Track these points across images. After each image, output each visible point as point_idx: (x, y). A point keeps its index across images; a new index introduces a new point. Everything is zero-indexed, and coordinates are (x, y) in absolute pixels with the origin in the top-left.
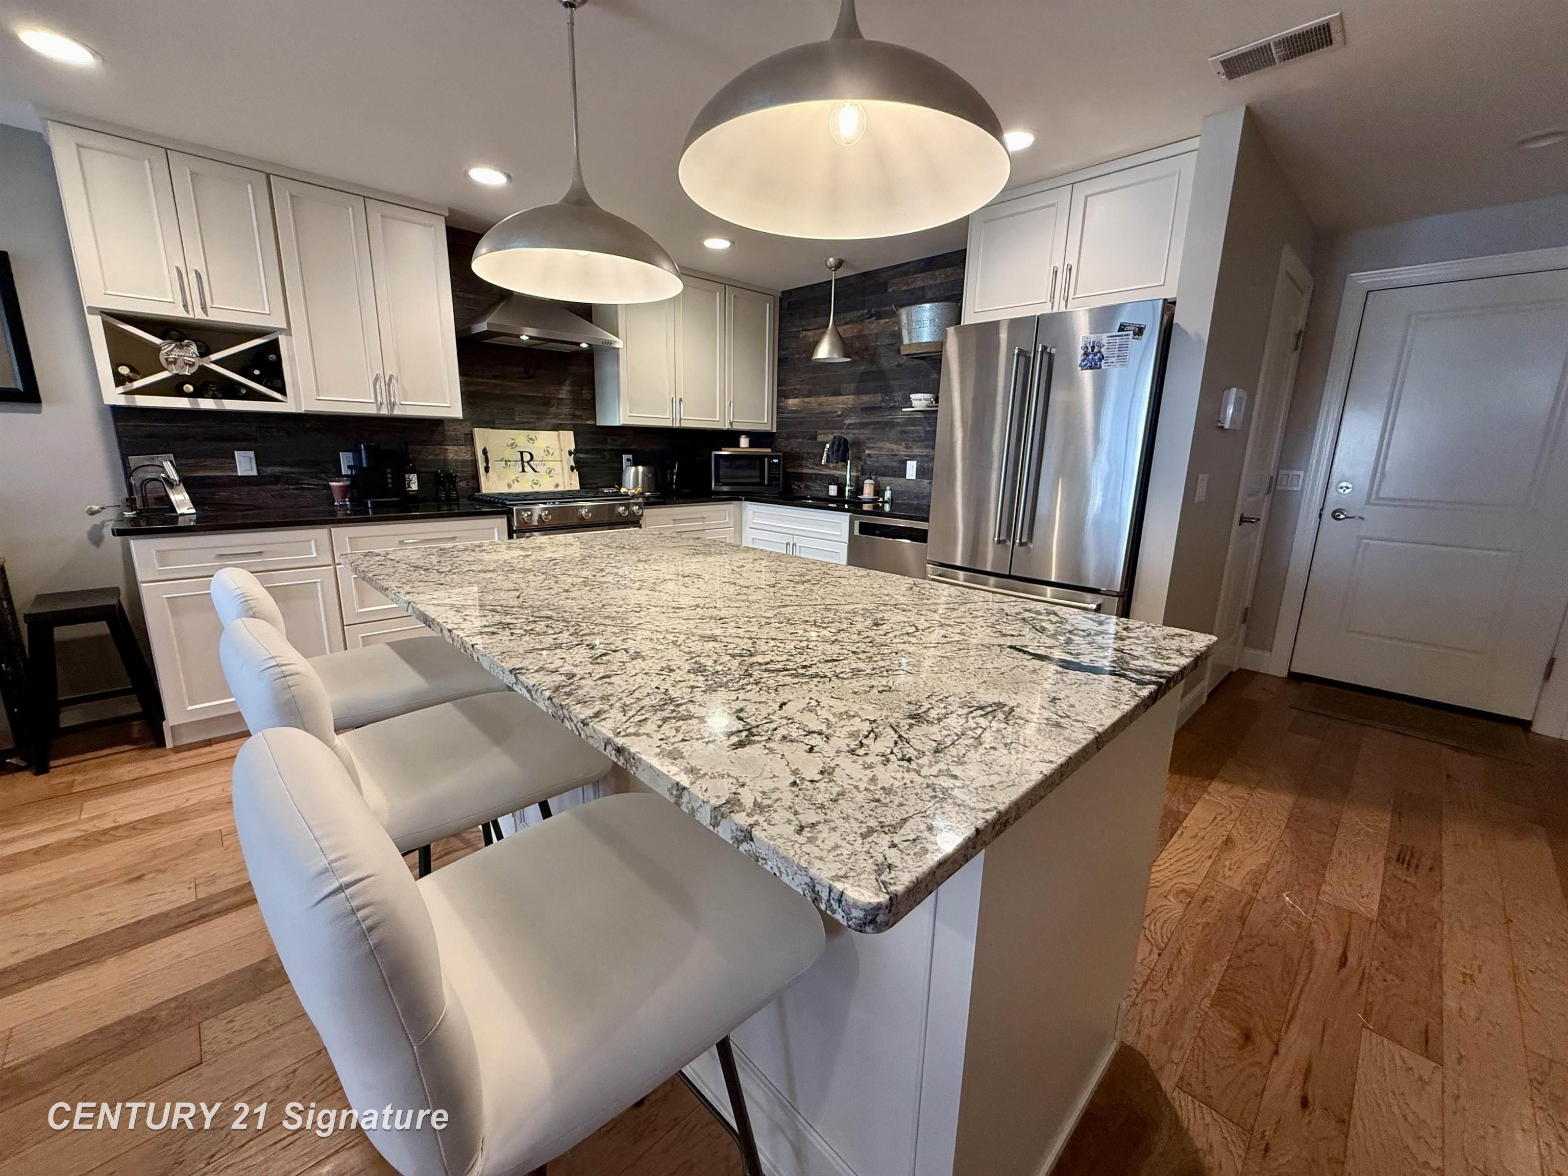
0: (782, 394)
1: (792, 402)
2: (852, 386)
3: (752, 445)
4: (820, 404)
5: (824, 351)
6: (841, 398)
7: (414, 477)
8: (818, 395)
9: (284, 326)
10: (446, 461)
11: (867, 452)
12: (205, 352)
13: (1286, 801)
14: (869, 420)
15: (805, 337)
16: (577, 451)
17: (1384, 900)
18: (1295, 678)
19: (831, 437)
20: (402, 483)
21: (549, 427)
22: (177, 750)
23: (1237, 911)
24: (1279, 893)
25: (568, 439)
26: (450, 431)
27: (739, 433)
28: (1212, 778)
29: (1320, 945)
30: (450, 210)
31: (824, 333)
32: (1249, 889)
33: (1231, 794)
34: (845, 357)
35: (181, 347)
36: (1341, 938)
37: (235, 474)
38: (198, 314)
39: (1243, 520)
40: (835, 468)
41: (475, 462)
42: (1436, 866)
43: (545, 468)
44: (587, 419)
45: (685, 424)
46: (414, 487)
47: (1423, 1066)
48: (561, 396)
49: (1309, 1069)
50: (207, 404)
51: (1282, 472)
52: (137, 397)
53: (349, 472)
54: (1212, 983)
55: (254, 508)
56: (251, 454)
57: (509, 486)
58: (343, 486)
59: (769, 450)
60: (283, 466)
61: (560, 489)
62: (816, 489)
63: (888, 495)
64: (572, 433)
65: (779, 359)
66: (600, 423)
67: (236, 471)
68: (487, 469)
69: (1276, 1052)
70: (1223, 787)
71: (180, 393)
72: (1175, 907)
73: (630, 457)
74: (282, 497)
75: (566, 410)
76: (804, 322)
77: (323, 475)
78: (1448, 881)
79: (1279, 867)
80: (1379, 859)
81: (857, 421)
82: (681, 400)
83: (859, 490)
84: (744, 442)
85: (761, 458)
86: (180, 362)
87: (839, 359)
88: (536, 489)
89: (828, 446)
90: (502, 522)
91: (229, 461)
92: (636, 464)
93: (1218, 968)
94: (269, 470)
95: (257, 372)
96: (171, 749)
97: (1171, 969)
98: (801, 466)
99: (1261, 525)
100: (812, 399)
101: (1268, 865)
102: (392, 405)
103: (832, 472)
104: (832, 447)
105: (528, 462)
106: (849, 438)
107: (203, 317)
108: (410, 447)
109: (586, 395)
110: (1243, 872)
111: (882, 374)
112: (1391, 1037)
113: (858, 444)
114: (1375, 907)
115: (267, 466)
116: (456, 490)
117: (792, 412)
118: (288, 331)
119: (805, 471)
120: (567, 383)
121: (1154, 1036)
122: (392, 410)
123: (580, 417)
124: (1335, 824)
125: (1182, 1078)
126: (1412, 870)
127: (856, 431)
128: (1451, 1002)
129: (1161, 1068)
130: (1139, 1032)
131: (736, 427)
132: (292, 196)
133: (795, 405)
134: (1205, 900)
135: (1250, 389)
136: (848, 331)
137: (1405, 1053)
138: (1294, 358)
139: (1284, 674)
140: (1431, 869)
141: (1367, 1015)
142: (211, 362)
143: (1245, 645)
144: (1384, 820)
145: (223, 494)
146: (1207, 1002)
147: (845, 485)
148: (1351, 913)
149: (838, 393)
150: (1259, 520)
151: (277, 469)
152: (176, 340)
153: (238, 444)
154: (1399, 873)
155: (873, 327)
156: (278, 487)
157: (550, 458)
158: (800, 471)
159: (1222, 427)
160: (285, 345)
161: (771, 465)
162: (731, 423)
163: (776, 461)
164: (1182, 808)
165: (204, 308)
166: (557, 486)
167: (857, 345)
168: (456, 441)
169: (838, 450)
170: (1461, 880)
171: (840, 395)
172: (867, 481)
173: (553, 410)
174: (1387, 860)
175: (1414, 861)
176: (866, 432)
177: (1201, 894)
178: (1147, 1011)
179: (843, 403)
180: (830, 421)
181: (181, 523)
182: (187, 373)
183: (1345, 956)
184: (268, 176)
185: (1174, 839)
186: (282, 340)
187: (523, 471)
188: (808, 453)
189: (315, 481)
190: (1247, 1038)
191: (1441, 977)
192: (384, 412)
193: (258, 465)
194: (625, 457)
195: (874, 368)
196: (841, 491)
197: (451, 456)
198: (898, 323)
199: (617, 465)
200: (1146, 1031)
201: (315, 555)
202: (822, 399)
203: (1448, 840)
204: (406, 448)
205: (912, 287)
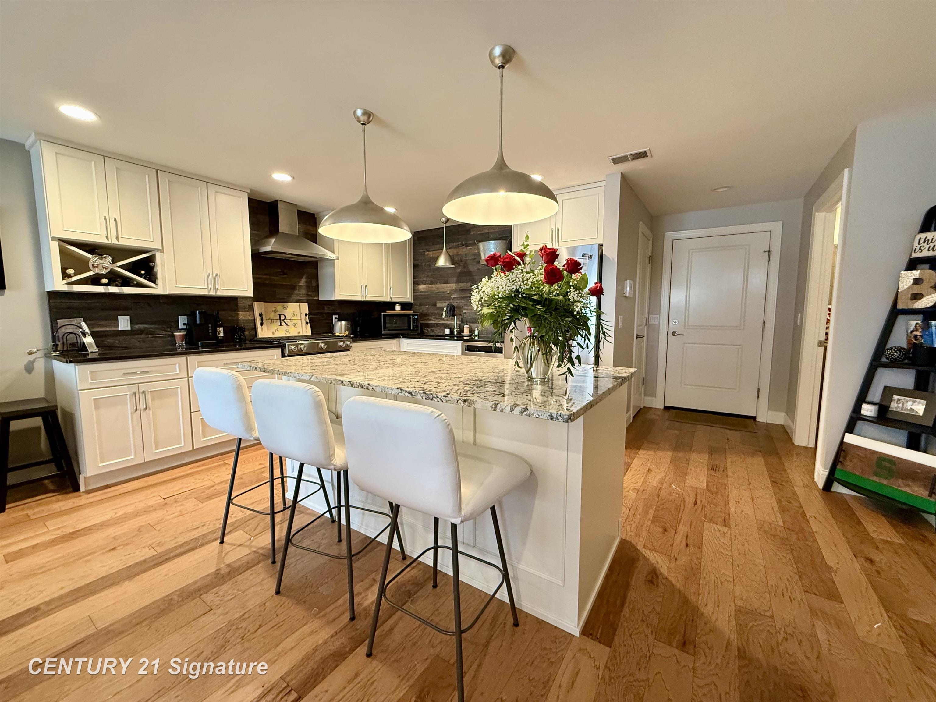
0: (416, 283)
1: (422, 287)
2: (455, 279)
3: (402, 309)
4: (438, 288)
5: (442, 262)
6: (449, 285)
7: (221, 329)
8: (437, 283)
9: (161, 248)
10: (238, 320)
11: (464, 311)
12: (114, 262)
13: (670, 454)
14: (464, 296)
15: (428, 254)
16: (310, 313)
17: (708, 482)
18: (667, 408)
19: (447, 304)
20: (215, 332)
21: (294, 301)
22: (88, 492)
23: (656, 493)
24: (670, 486)
25: (305, 307)
26: (241, 304)
27: (395, 303)
28: (639, 449)
29: (687, 499)
30: (251, 190)
31: (441, 253)
32: (659, 485)
33: (648, 453)
34: (453, 265)
35: (101, 259)
36: (694, 496)
37: (117, 329)
38: (113, 241)
39: (638, 337)
40: (447, 320)
41: (254, 320)
42: (725, 469)
43: (293, 323)
44: (314, 297)
45: (368, 299)
46: (222, 335)
47: (725, 529)
48: (300, 284)
49: (687, 536)
50: (113, 289)
51: (650, 316)
52: (74, 286)
53: (185, 327)
54: (650, 516)
55: (127, 348)
56: (128, 318)
57: (273, 333)
58: (183, 335)
59: (412, 312)
60: (146, 324)
61: (301, 334)
62: (438, 331)
63: (476, 332)
64: (307, 304)
65: (414, 265)
66: (322, 298)
67: (118, 327)
68: (262, 324)
69: (676, 533)
70: (645, 452)
71: (99, 284)
72: (633, 495)
73: (337, 316)
74: (144, 342)
75: (303, 292)
76: (427, 247)
77: (169, 329)
78: (730, 474)
79: (669, 477)
80: (705, 470)
81: (458, 296)
82: (366, 286)
83: (462, 331)
84: (398, 308)
85: (408, 316)
86: (100, 267)
87: (449, 265)
88: (288, 335)
89: (445, 309)
90: (278, 351)
91: (115, 321)
92: (340, 320)
93: (651, 512)
94: (137, 327)
95: (143, 272)
96: (83, 492)
97: (634, 514)
98: (428, 320)
99: (645, 338)
100: (433, 286)
101: (665, 476)
102: (217, 290)
103: (446, 322)
104: (447, 309)
105: (283, 320)
106: (455, 304)
107: (116, 242)
108: (220, 313)
109: (314, 283)
110: (657, 479)
111: (470, 273)
112: (714, 523)
113: (460, 308)
114: (705, 485)
115: (137, 324)
116: (244, 336)
117: (421, 292)
118: (162, 251)
119: (430, 322)
120: (304, 277)
121: (632, 534)
122: (216, 292)
123: (311, 296)
124: (688, 460)
125: (644, 545)
126: (717, 471)
127: (458, 301)
128: (732, 510)
129: (637, 543)
130: (627, 535)
131: (394, 300)
132: (169, 181)
133: (424, 288)
134: (644, 491)
135: (634, 279)
136: (452, 252)
137: (718, 526)
138: (649, 266)
139: (662, 407)
140: (723, 471)
141: (705, 518)
142: (117, 267)
143: (645, 395)
144: (706, 457)
145: (110, 341)
146: (650, 522)
147: (454, 328)
148: (696, 488)
149: (447, 282)
150: (644, 336)
151: (142, 326)
152: (99, 255)
153: (121, 312)
154: (713, 474)
155: (463, 251)
156: (142, 336)
157: (295, 318)
158: (427, 322)
159: (626, 296)
160: (159, 259)
161: (414, 319)
162: (391, 298)
163: (416, 317)
164: (629, 461)
165: (117, 238)
166: (299, 333)
167: (456, 259)
168: (244, 309)
169: (450, 311)
170: (734, 473)
171: (448, 283)
172: (466, 326)
173: (296, 292)
174: (708, 470)
175: (717, 469)
176: (463, 301)
177: (642, 489)
178: (628, 527)
179: (450, 287)
180: (445, 297)
181: (90, 357)
182: (103, 273)
183: (696, 501)
184: (157, 171)
185: (628, 471)
186: (158, 255)
187: (281, 325)
188: (432, 313)
189: (164, 333)
190: (665, 530)
191: (728, 503)
192: (212, 293)
193: (131, 323)
194: (334, 317)
195: (465, 270)
196: (452, 332)
197: (241, 317)
198: (478, 249)
199: (330, 321)
200: (629, 534)
201: (178, 372)
202: (438, 285)
203: (729, 460)
204: (218, 313)
205: (483, 232)
